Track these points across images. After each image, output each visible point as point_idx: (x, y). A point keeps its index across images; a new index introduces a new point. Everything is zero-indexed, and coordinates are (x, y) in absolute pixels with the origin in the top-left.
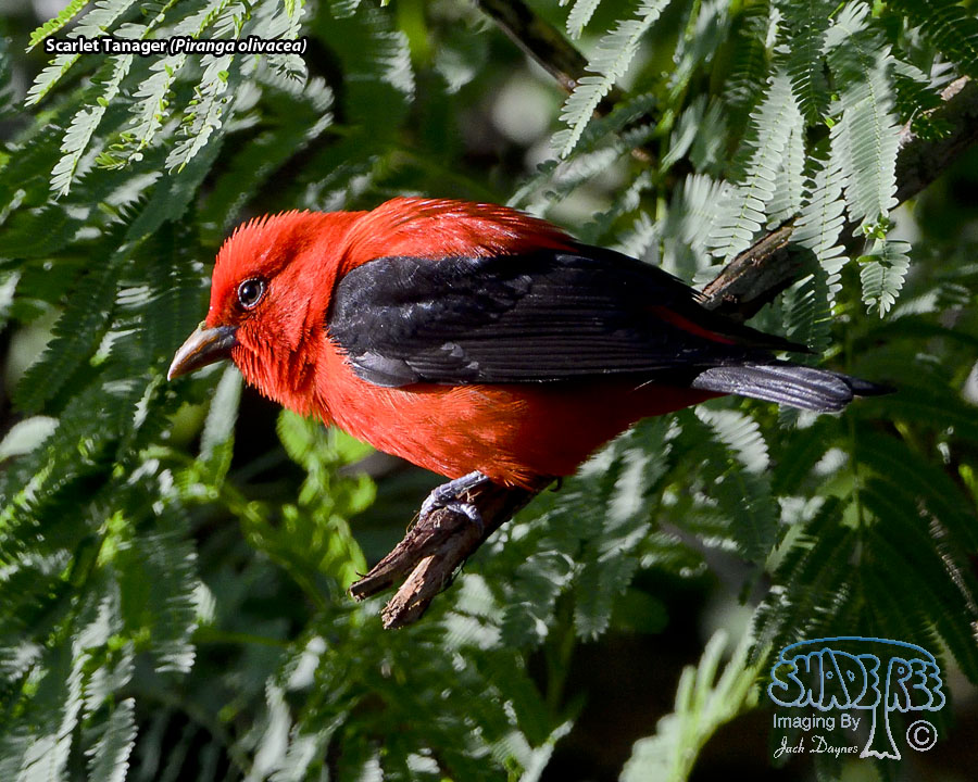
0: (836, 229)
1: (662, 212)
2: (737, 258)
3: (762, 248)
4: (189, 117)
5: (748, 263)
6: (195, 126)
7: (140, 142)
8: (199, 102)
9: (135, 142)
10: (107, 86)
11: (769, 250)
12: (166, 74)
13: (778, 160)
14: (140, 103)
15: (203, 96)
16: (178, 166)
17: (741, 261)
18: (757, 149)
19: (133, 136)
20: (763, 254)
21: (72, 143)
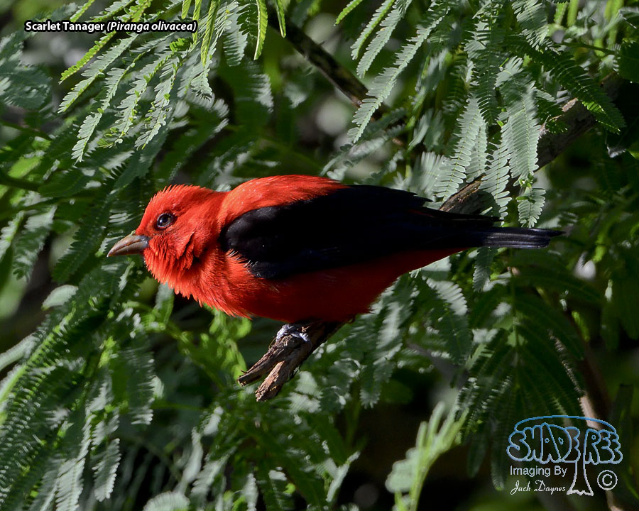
0: (504, 182)
1: (409, 173)
2: (450, 198)
3: (464, 192)
4: (148, 119)
5: (456, 201)
6: (151, 124)
7: (121, 133)
8: (154, 111)
9: (118, 133)
10: (103, 102)
11: (468, 194)
12: (135, 95)
13: (472, 144)
14: (121, 112)
15: (156, 107)
16: (143, 145)
17: (452, 200)
18: (461, 138)
19: (117, 129)
20: (464, 196)
21: (84, 133)
